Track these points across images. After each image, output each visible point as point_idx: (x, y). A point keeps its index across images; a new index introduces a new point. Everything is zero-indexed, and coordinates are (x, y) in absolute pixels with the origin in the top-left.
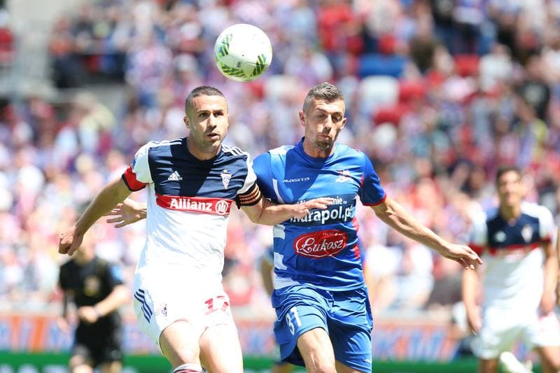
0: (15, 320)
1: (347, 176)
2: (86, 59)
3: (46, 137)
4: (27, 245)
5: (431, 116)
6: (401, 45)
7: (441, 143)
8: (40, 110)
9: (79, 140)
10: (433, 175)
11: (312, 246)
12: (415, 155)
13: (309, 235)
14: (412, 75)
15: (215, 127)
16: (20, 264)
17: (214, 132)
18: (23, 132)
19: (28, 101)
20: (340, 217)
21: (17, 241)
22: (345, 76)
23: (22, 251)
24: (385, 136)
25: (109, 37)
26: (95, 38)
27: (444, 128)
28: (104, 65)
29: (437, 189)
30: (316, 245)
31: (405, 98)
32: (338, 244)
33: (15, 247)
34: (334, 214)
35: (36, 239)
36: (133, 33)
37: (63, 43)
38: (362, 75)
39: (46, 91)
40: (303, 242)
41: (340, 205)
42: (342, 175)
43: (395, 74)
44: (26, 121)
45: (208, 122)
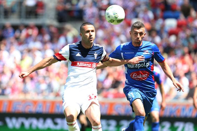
0: (44, 102)
1: (147, 52)
2: (69, 12)
3: (55, 39)
4: (49, 77)
5: (188, 32)
6: (179, 8)
7: (192, 41)
8: (53, 29)
9: (66, 40)
10: (190, 53)
11: (136, 76)
12: (183, 46)
13: (134, 72)
14: (182, 18)
15: (92, 35)
16: (46, 83)
17: (91, 37)
18: (47, 37)
19: (49, 26)
20: (144, 66)
21: (45, 75)
22: (159, 18)
23: (47, 79)
24: (173, 39)
25: (77, 5)
26: (72, 5)
27: (193, 37)
28: (75, 14)
29: (191, 57)
30: (137, 76)
31: (180, 26)
32: (145, 75)
33: (44, 77)
34: (142, 65)
35: (51, 74)
36: (85, 3)
37: (61, 6)
38: (165, 18)
39: (55, 23)
40: (132, 75)
41: (144, 62)
42: (145, 52)
43: (176, 18)
44: (48, 34)
45: (90, 34)
